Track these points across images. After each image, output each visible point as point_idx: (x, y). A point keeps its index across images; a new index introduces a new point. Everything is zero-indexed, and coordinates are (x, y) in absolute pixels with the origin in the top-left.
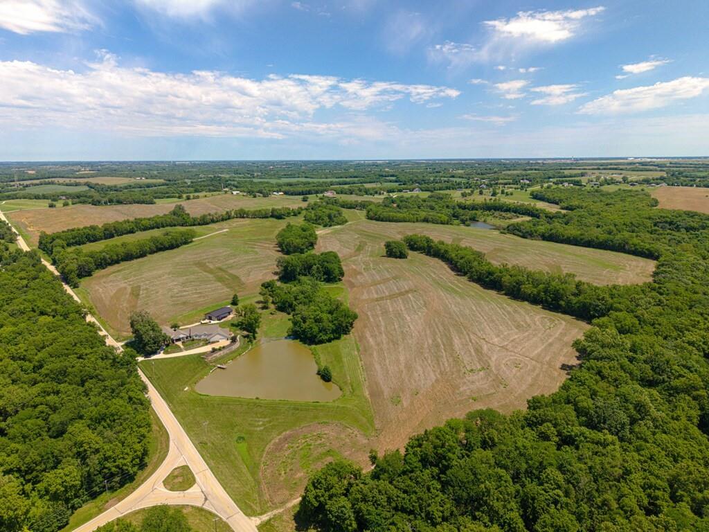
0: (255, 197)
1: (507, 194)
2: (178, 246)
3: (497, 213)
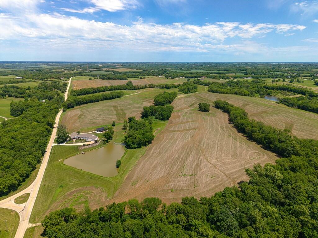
0: (168, 79)
1: (300, 82)
2: (113, 98)
3: (283, 92)
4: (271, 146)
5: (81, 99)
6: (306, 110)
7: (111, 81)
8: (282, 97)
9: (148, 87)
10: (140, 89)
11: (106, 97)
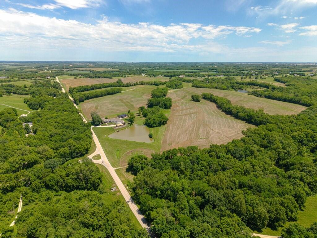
0: (151, 77)
1: (263, 79)
2: (115, 94)
3: (252, 86)
4: (252, 120)
5: (89, 94)
6: (271, 99)
7: (98, 79)
8: (251, 90)
9: (139, 84)
10: (132, 86)
11: (109, 92)
